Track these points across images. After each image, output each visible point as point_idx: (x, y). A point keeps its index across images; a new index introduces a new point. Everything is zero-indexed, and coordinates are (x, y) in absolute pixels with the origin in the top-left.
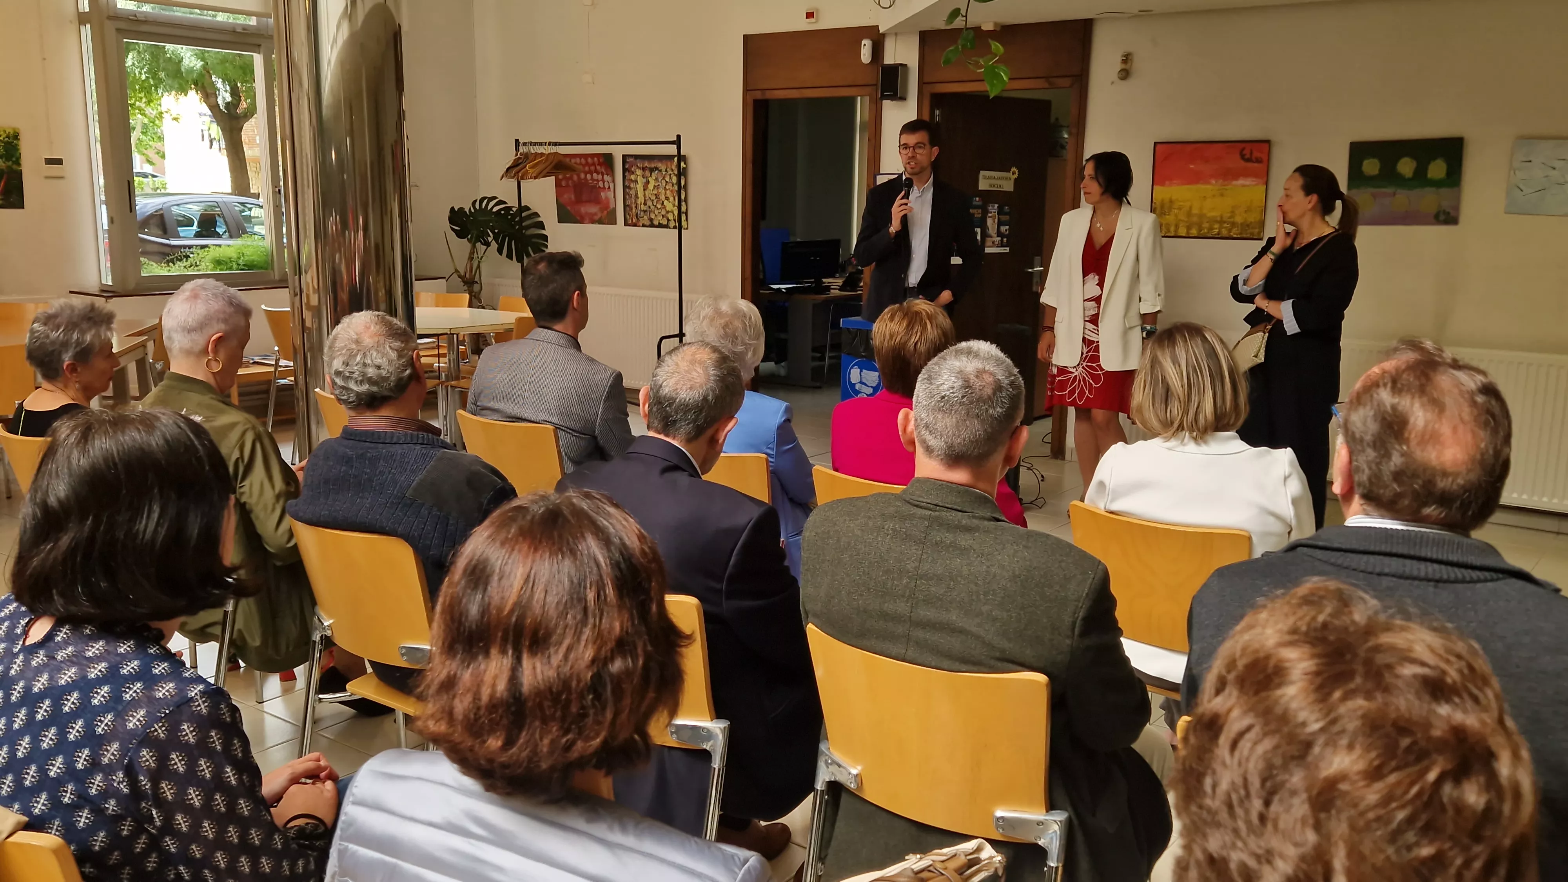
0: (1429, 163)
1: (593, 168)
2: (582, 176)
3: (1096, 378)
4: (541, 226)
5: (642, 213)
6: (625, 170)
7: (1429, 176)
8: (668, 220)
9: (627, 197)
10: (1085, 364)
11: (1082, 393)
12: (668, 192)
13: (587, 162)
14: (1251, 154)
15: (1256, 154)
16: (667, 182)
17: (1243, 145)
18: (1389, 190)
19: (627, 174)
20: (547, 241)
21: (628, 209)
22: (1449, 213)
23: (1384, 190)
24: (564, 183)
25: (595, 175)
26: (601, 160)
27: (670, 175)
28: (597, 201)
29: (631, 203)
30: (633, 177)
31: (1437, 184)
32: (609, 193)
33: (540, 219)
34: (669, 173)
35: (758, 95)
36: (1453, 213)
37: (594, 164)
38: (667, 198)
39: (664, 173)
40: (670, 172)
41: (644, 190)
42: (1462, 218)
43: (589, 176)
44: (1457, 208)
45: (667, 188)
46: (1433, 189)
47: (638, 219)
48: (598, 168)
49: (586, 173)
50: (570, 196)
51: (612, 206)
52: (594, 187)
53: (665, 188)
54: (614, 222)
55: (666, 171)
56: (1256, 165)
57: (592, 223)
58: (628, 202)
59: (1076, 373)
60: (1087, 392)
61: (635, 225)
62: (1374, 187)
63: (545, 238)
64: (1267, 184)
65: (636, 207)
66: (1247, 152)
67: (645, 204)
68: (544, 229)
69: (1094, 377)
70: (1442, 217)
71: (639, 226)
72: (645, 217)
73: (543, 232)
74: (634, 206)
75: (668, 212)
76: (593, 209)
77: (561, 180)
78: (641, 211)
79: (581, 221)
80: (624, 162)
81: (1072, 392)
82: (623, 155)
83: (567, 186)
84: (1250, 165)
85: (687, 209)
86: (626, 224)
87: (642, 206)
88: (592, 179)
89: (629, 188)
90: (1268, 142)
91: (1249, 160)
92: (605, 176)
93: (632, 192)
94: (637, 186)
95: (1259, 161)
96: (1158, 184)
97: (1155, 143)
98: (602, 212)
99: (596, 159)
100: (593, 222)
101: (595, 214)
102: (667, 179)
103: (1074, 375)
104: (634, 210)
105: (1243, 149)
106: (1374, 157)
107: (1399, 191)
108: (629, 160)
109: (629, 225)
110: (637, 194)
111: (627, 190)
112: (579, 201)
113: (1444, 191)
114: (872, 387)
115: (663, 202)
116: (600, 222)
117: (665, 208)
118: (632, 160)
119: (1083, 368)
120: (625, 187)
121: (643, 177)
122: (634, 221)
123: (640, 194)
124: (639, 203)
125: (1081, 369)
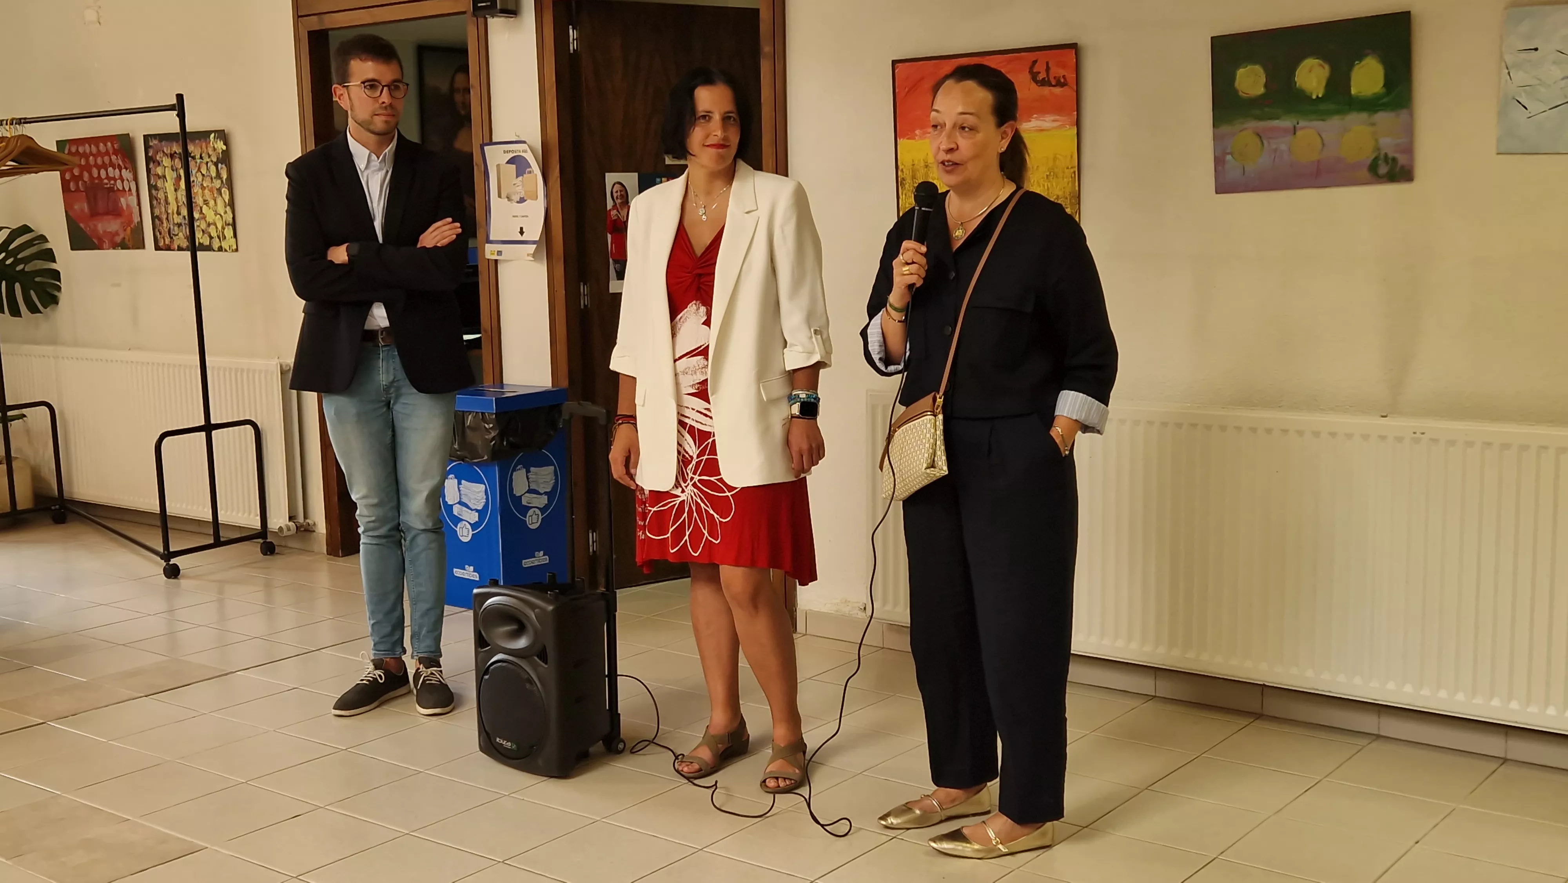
0: (1351, 67)
1: (106, 159)
2: (95, 172)
3: (721, 505)
4: (49, 255)
5: (176, 228)
6: (149, 159)
7: (1353, 91)
8: (211, 238)
9: (155, 202)
10: (697, 478)
11: (696, 536)
12: (206, 191)
13: (99, 151)
14: (1048, 69)
15: (1057, 71)
16: (203, 175)
17: (1032, 56)
18: (1286, 123)
19: (151, 166)
20: (59, 281)
21: (157, 222)
22: (1394, 160)
23: (1276, 123)
24: (72, 186)
25: (110, 169)
26: (115, 146)
27: (207, 163)
28: (116, 212)
29: (161, 213)
30: (159, 171)
31: (1370, 105)
32: (130, 198)
33: (48, 246)
34: (205, 161)
35: (314, 24)
36: (1402, 159)
37: (107, 153)
38: (206, 202)
39: (198, 161)
40: (206, 159)
41: (176, 190)
42: (1420, 171)
43: (103, 173)
44: (1409, 150)
45: (205, 185)
46: (1364, 116)
47: (171, 238)
48: (114, 157)
49: (99, 168)
50: (82, 206)
51: (136, 219)
52: (111, 190)
53: (202, 185)
54: (141, 246)
55: (201, 158)
56: (1057, 90)
57: (114, 248)
58: (157, 212)
59: (683, 497)
60: (706, 532)
61: (168, 248)
62: (1259, 118)
63: (56, 275)
64: (1078, 124)
65: (167, 219)
66: (1040, 68)
67: (179, 213)
68: (54, 261)
69: (714, 502)
70: (1383, 170)
71: (174, 250)
72: (181, 234)
73: (54, 266)
74: (164, 217)
75: (209, 225)
76: (112, 225)
77: (69, 181)
78: (174, 224)
79: (99, 247)
80: (147, 147)
81: (679, 533)
82: (144, 136)
83: (77, 190)
84: (1046, 90)
85: (234, 218)
86: (157, 248)
87: (175, 215)
88: (108, 177)
89: (156, 188)
90: (1074, 47)
91: (1044, 83)
92: (124, 171)
93: (161, 195)
94: (166, 184)
95: (1061, 83)
96: (903, 136)
97: (894, 62)
98: (125, 230)
99: (109, 144)
100: (115, 246)
101: (117, 234)
102: (204, 171)
103: (680, 499)
104: (165, 225)
105: (1035, 62)
106: (1254, 62)
107: (1302, 123)
108: (154, 142)
109: (162, 250)
110: (166, 198)
111: (154, 192)
112: (94, 214)
113: (1383, 118)
114: (477, 511)
115: (201, 208)
116: (124, 246)
117: (204, 218)
118: (155, 142)
119: (694, 485)
120: (151, 187)
121: (173, 170)
122: (167, 242)
123: (171, 199)
124: (170, 211)
125: (690, 487)
